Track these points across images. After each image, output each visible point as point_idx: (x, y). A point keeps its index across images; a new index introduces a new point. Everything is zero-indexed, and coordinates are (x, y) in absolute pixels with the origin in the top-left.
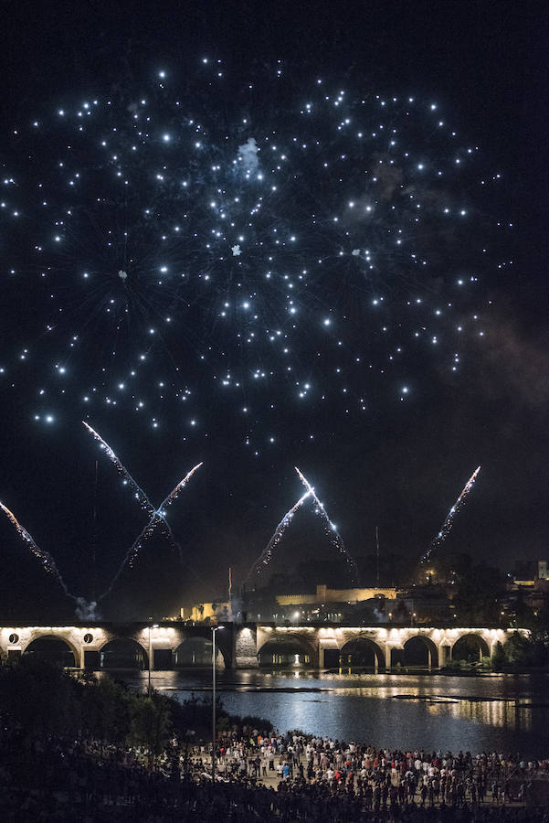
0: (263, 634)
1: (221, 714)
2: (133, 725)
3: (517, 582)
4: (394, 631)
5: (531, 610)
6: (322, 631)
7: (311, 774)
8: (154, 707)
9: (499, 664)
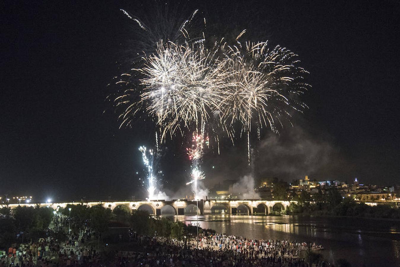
0: (213, 203)
1: (200, 228)
2: (172, 231)
3: (293, 187)
4: (254, 202)
5: (297, 195)
6: (231, 202)
7: (229, 247)
8: (178, 225)
9: (288, 213)
